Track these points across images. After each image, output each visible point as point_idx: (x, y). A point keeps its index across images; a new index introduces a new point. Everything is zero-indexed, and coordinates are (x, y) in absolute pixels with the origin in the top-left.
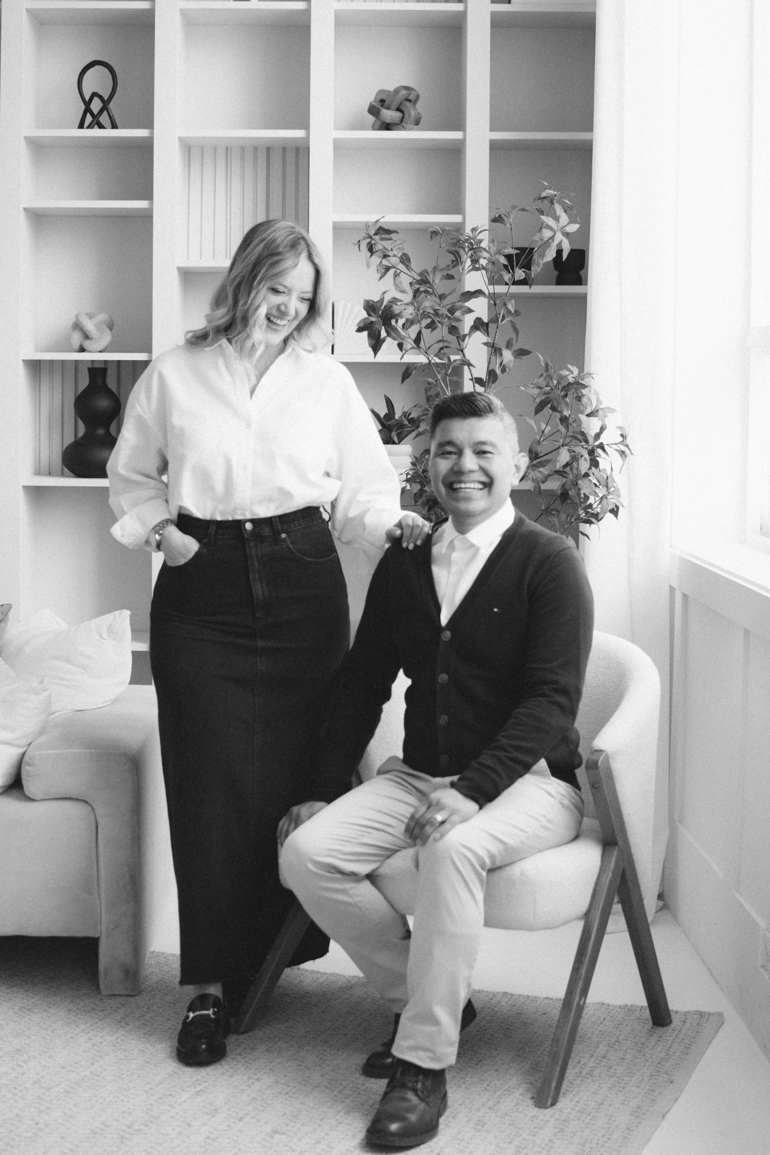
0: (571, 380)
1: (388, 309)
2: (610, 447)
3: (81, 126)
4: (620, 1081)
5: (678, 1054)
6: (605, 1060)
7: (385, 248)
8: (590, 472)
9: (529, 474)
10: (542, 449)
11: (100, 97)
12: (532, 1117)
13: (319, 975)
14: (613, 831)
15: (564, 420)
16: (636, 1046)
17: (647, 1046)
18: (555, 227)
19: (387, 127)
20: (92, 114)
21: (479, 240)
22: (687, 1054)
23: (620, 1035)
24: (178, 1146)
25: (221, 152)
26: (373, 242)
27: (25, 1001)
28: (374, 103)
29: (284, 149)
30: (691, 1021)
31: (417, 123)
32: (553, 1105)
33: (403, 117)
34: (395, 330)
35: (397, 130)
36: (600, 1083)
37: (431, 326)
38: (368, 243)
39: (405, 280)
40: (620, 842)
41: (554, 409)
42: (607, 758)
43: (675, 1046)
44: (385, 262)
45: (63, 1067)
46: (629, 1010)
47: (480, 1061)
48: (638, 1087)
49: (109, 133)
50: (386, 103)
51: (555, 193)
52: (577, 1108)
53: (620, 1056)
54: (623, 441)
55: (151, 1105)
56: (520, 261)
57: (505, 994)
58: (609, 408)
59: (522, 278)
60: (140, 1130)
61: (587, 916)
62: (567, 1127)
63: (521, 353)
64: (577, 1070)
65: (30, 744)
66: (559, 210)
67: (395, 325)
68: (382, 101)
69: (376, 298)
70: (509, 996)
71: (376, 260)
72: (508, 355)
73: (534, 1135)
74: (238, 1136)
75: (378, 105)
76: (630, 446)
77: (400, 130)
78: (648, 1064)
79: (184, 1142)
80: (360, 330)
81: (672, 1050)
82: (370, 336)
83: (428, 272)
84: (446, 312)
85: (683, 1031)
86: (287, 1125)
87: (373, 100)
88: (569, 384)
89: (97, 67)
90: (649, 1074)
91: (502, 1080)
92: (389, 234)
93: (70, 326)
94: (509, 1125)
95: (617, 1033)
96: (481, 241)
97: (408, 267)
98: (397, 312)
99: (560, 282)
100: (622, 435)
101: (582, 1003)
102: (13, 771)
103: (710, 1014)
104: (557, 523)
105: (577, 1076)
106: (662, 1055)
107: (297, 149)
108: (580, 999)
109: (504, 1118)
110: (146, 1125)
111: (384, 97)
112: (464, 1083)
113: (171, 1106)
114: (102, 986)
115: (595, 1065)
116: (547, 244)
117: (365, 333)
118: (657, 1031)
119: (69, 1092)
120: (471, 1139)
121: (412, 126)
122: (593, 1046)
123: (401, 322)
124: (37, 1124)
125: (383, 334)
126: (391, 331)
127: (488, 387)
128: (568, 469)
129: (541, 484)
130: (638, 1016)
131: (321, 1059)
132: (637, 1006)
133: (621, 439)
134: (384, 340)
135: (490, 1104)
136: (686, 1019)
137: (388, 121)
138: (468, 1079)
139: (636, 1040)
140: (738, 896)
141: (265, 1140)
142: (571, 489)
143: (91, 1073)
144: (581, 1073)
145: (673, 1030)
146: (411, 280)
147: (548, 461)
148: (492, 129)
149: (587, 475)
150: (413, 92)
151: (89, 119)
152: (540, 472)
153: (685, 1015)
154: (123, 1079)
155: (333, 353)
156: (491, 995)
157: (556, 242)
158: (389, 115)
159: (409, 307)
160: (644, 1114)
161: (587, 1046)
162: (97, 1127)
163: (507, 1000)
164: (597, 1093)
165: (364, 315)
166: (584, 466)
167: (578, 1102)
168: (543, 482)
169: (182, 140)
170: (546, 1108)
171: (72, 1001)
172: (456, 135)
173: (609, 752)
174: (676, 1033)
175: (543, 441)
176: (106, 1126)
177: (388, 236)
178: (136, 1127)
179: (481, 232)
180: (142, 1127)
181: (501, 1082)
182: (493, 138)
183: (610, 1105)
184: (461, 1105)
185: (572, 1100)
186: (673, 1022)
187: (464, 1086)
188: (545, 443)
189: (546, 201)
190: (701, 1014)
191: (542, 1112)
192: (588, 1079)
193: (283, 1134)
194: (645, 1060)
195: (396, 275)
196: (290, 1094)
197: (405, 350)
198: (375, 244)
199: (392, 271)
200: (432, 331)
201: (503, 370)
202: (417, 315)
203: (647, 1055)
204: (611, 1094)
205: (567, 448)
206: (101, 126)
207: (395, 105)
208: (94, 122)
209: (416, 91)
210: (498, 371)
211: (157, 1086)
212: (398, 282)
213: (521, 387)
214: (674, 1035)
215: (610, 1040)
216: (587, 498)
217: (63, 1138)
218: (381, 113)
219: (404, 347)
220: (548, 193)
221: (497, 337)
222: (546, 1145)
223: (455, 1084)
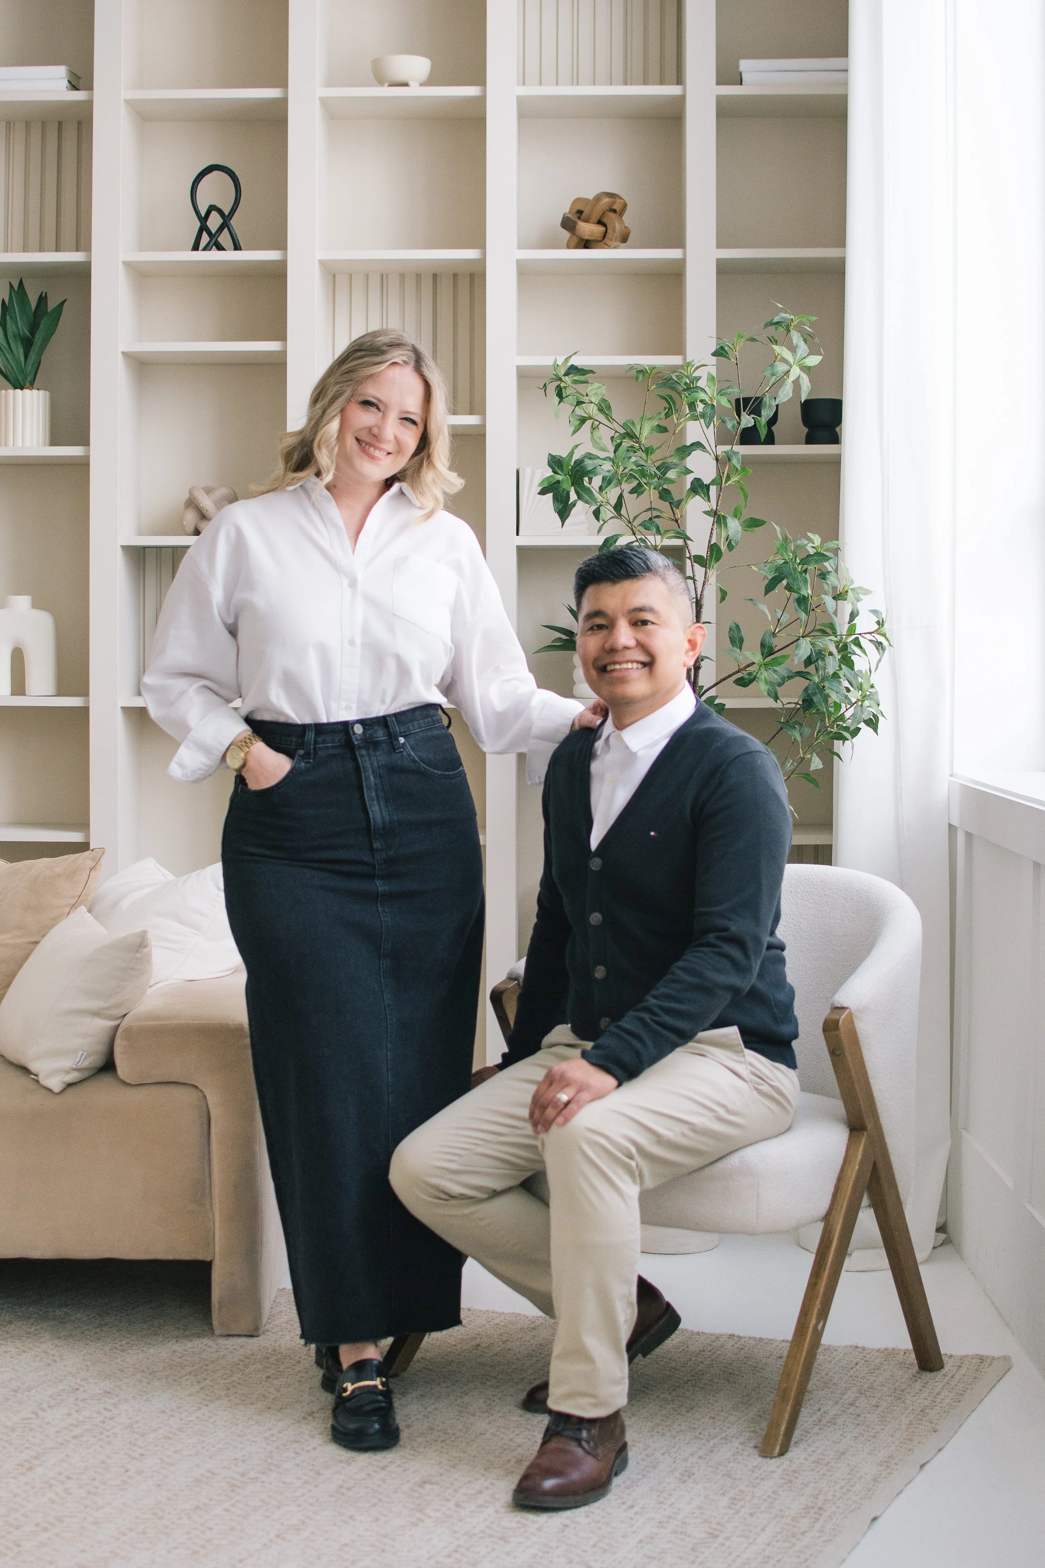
0: (812, 551)
1: (579, 464)
2: (863, 637)
3: (196, 248)
4: (870, 1430)
5: (948, 1401)
6: (853, 1408)
7: (578, 392)
8: (841, 674)
9: (761, 674)
10: (777, 643)
11: (220, 211)
12: (754, 1467)
13: (495, 1315)
14: (860, 1111)
15: (802, 601)
16: (894, 1392)
17: (909, 1393)
18: (791, 360)
19: (586, 244)
20: (209, 233)
21: (695, 377)
22: (959, 1401)
23: (875, 1381)
24: (303, 1495)
25: (375, 282)
26: (562, 385)
27: (117, 1341)
28: (569, 215)
29: (455, 276)
30: (968, 1365)
31: (624, 239)
32: (782, 1454)
33: (606, 232)
34: (588, 491)
35: (598, 248)
36: (844, 1432)
37: (637, 490)
38: (557, 387)
39: (605, 434)
40: (870, 1126)
41: (788, 588)
42: (850, 1018)
43: (945, 1393)
44: (579, 411)
45: (163, 1412)
46: (889, 1354)
47: (692, 1408)
48: (892, 1436)
49: (230, 255)
50: (584, 214)
51: (792, 317)
52: (813, 1458)
53: (874, 1403)
54: (879, 628)
55: (271, 1452)
56: (747, 407)
57: (732, 1336)
58: (861, 588)
59: (750, 425)
60: (257, 1478)
61: (827, 1218)
62: (796, 1478)
63: (753, 523)
64: (815, 1418)
65: (125, 1015)
66: (796, 337)
67: (589, 486)
68: (580, 212)
69: (564, 454)
70: (736, 1339)
71: (567, 407)
72: (734, 525)
73: (754, 1487)
74: (379, 1486)
75: (574, 218)
76: (887, 636)
77: (603, 248)
78: (907, 1412)
79: (310, 1491)
80: (543, 492)
81: (940, 1397)
82: (555, 499)
83: (633, 423)
84: (653, 470)
85: (957, 1377)
86: (441, 1475)
87: (567, 211)
88: (809, 556)
89: (215, 174)
90: (908, 1422)
91: (718, 1428)
92: (584, 375)
93: (183, 506)
94: (723, 1475)
95: (872, 1379)
96: (698, 379)
97: (608, 416)
98: (590, 468)
99: (810, 440)
100: (878, 623)
101: (820, 1327)
102: (102, 1048)
103: (993, 1358)
104: (799, 739)
105: (814, 1425)
106: (926, 1403)
107: (472, 276)
108: (818, 1322)
109: (717, 1469)
110: (263, 1473)
111: (581, 208)
112: (670, 1431)
113: (297, 1453)
114: (215, 1323)
115: (839, 1413)
116: (780, 382)
117: (550, 496)
118: (923, 1377)
119: (169, 1438)
120: (674, 1490)
121: (617, 243)
122: (839, 1392)
123: (597, 481)
124: (126, 1471)
125: (573, 497)
126: (584, 494)
127: (710, 567)
128: (811, 669)
129: (778, 688)
130: (901, 1360)
131: (489, 1405)
132: (900, 1350)
133: (876, 627)
134: (574, 504)
135: (701, 1453)
136: (962, 1363)
137: (586, 238)
138: (675, 1426)
139: (896, 1386)
140: (1029, 1207)
141: (413, 1490)
142: (816, 694)
143: (198, 1418)
144: (820, 1421)
145: (945, 1375)
146: (612, 433)
147: (785, 657)
148: (719, 246)
149: (835, 676)
150: (618, 200)
151: (205, 239)
152: (775, 671)
153: (961, 1359)
154: (237, 1425)
155: (517, 534)
156: (713, 1338)
157: (792, 377)
158: (587, 229)
159: (605, 462)
160: (896, 1464)
161: (832, 1392)
162: (202, 1475)
163: (733, 1343)
164: (838, 1443)
165: (549, 473)
166: (832, 664)
167: (814, 1452)
168: (780, 685)
169: (324, 265)
170: (771, 1458)
171: (177, 1341)
172: (674, 254)
173: (853, 1010)
174: (947, 1378)
175: (779, 632)
176: (214, 1474)
177: (582, 378)
178: (252, 1474)
179: (698, 368)
180: (258, 1475)
181: (718, 1430)
182: (720, 257)
183: (854, 1455)
184: (663, 1454)
185: (805, 1450)
186: (945, 1367)
187: (669, 1434)
188: (782, 634)
189: (781, 329)
190: (982, 1359)
191: (766, 1462)
192: (829, 1427)
193: (437, 1484)
194: (904, 1407)
195: (593, 428)
196: (448, 1442)
197: (604, 521)
198: (565, 388)
199: (589, 423)
200: (638, 497)
201: (730, 547)
202: (616, 472)
203: (908, 1402)
204: (856, 1443)
205: (808, 639)
206: (220, 248)
207: (595, 217)
208: (211, 244)
209: (622, 199)
210: (723, 547)
211: (280, 1432)
212: (595, 437)
213: (753, 567)
214: (946, 1380)
215: (861, 1386)
216: (838, 706)
217: (159, 1486)
218: (578, 227)
219: (602, 516)
220: (782, 318)
221: (720, 502)
222: (769, 1496)
223: (658, 1432)
